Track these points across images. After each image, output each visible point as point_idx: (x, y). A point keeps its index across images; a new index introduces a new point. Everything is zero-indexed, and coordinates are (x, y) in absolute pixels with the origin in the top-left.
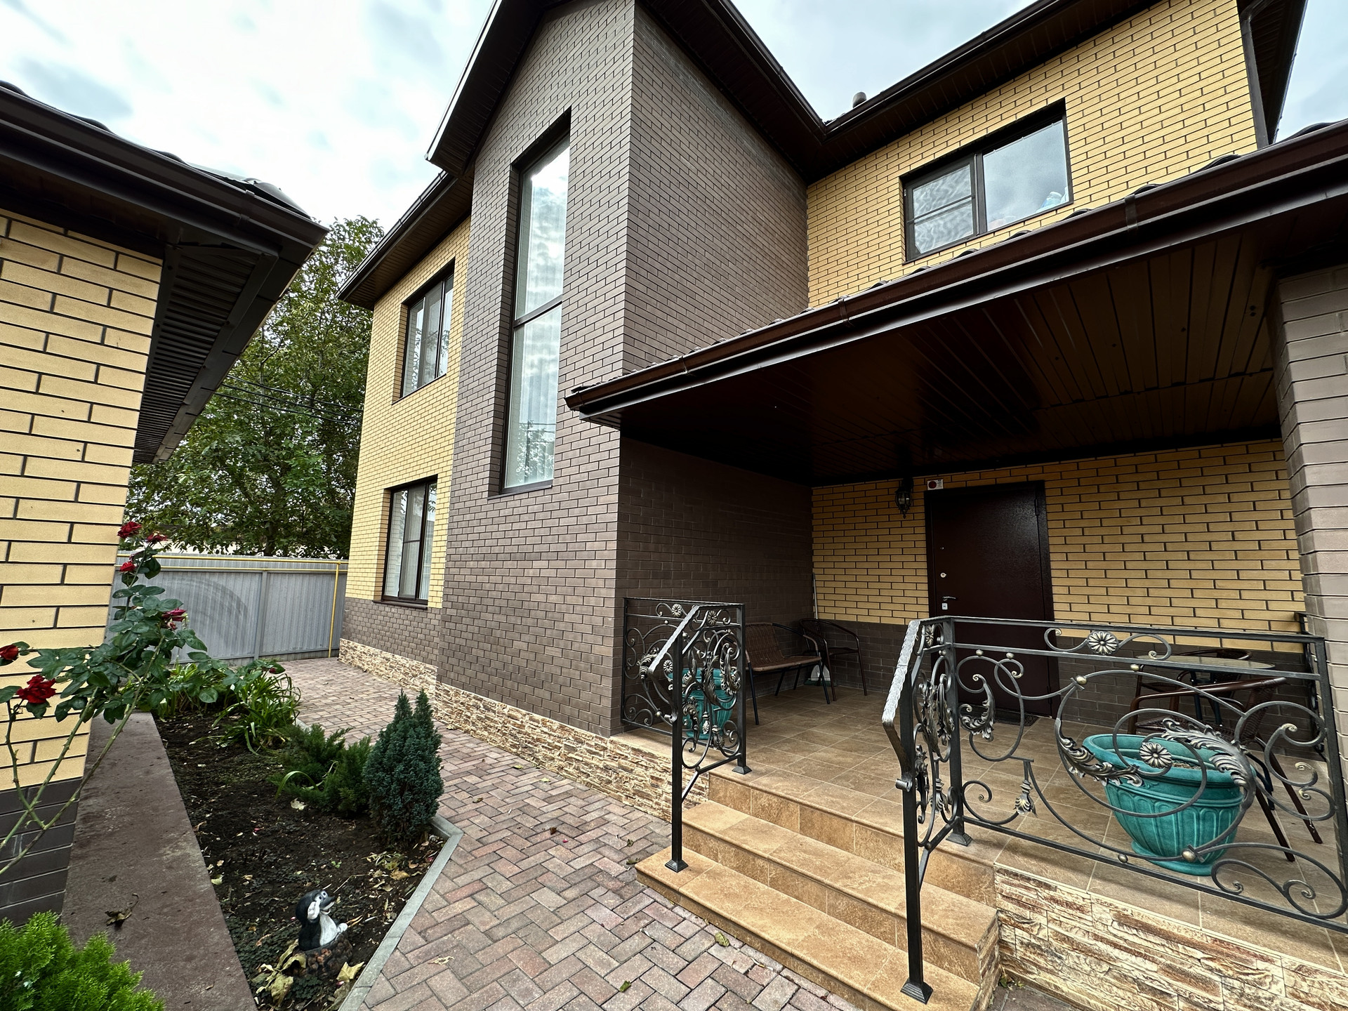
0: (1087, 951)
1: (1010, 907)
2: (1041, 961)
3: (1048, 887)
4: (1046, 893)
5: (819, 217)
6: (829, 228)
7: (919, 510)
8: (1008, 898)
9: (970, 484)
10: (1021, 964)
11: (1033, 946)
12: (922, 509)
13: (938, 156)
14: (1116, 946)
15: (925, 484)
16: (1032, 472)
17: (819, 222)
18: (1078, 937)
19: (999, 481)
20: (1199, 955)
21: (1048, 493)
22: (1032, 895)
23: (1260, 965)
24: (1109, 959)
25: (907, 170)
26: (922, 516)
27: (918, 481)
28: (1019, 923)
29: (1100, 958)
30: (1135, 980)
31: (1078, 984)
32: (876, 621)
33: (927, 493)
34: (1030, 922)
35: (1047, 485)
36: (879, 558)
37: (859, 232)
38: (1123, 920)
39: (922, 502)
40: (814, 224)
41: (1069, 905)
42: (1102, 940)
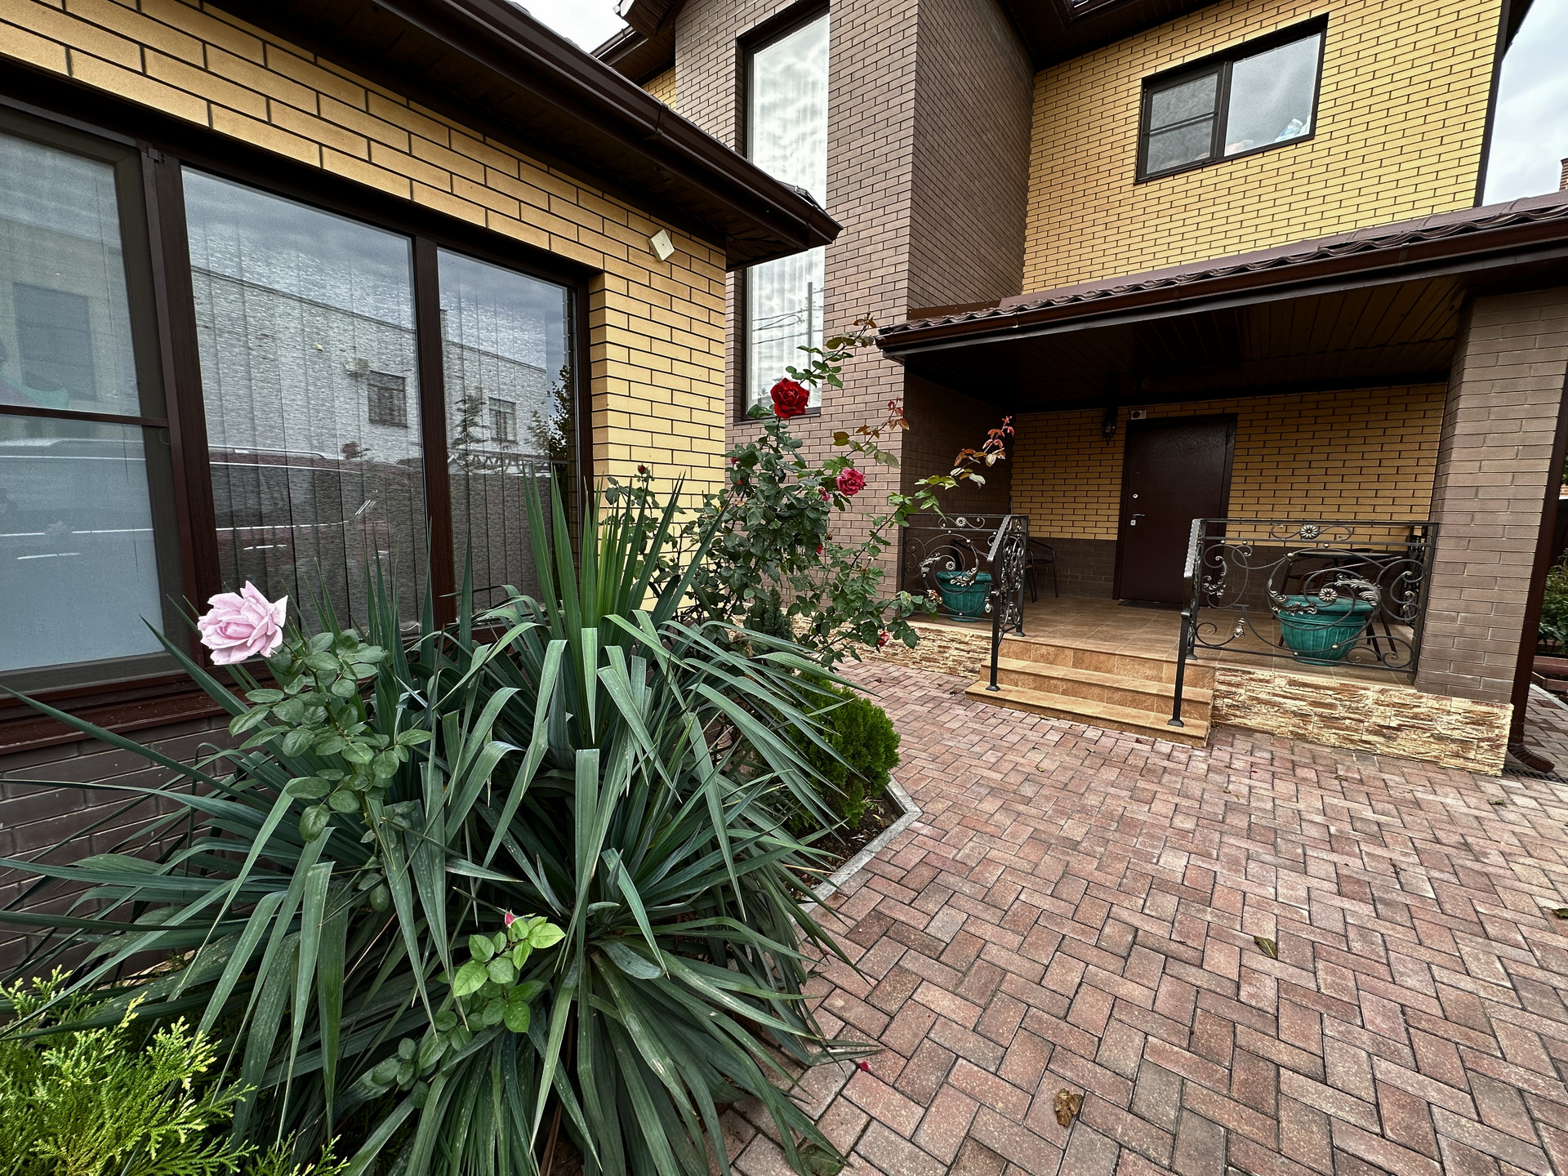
0: (1266, 703)
1: (1223, 688)
2: (1238, 713)
3: (1250, 673)
4: (1248, 676)
5: (1047, 114)
6: (1057, 130)
7: (1120, 439)
8: (1222, 683)
9: (1171, 415)
10: (1226, 717)
11: (1234, 706)
12: (1123, 437)
13: (1187, 60)
14: (1284, 697)
15: (1129, 413)
16: (1229, 406)
17: (1046, 121)
18: (1263, 696)
19: (1198, 413)
20: (1331, 693)
21: (1239, 424)
22: (1239, 679)
23: (1362, 692)
24: (1279, 705)
25: (1152, 72)
26: (1123, 444)
27: (1122, 410)
28: (1227, 695)
29: (1273, 704)
30: (1292, 712)
31: (1259, 720)
32: (1069, 536)
33: (1129, 422)
34: (1235, 693)
35: (1240, 417)
36: (1077, 482)
37: (1091, 139)
38: (1292, 683)
39: (1124, 431)
40: (1040, 123)
41: (1261, 681)
42: (1277, 695)
